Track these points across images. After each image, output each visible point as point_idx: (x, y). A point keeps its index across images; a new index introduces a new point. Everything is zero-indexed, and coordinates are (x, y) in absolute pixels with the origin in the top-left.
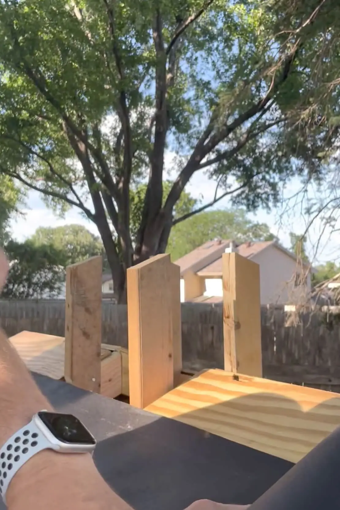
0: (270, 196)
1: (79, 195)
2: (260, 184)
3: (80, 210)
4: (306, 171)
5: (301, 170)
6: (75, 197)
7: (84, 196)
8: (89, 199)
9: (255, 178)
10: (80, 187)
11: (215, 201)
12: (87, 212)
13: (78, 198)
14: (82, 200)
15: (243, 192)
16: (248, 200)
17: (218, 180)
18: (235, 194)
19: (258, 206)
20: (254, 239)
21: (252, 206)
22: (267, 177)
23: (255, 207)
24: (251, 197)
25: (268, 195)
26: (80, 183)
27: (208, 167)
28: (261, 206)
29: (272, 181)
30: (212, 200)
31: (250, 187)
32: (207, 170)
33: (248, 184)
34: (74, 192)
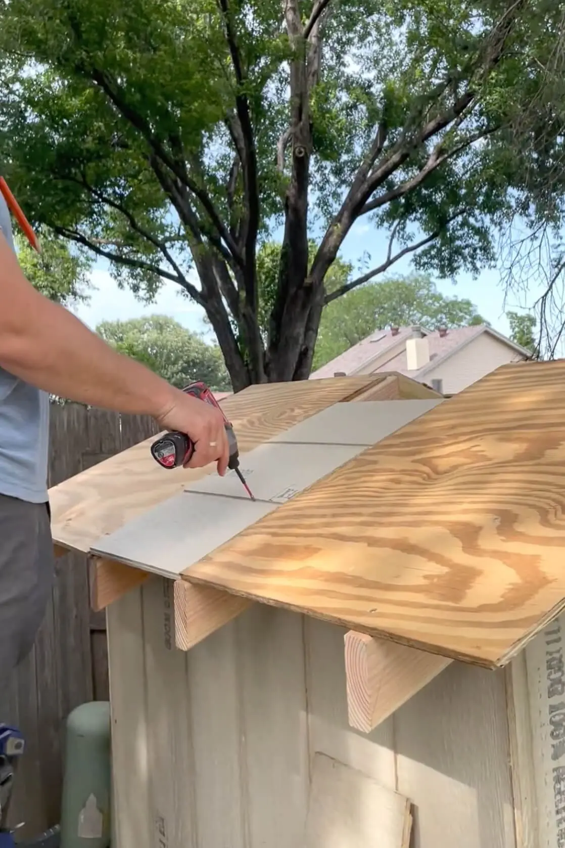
0: (478, 251)
1: (178, 263)
2: (460, 233)
3: (179, 287)
4: (532, 207)
5: (524, 207)
6: (171, 267)
7: (185, 265)
8: (193, 268)
9: (452, 224)
10: (178, 251)
11: (390, 262)
12: (190, 289)
13: (175, 268)
14: (183, 270)
15: (433, 247)
16: (442, 259)
17: (392, 228)
18: (419, 251)
19: (458, 267)
20: (450, 325)
21: (448, 268)
22: (471, 220)
23: (453, 270)
24: (446, 254)
25: (475, 250)
26: (178, 244)
27: (375, 210)
28: (462, 268)
29: (478, 225)
30: (384, 261)
31: (443, 237)
32: (374, 214)
33: (441, 234)
34: (169, 259)
